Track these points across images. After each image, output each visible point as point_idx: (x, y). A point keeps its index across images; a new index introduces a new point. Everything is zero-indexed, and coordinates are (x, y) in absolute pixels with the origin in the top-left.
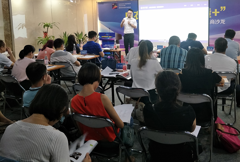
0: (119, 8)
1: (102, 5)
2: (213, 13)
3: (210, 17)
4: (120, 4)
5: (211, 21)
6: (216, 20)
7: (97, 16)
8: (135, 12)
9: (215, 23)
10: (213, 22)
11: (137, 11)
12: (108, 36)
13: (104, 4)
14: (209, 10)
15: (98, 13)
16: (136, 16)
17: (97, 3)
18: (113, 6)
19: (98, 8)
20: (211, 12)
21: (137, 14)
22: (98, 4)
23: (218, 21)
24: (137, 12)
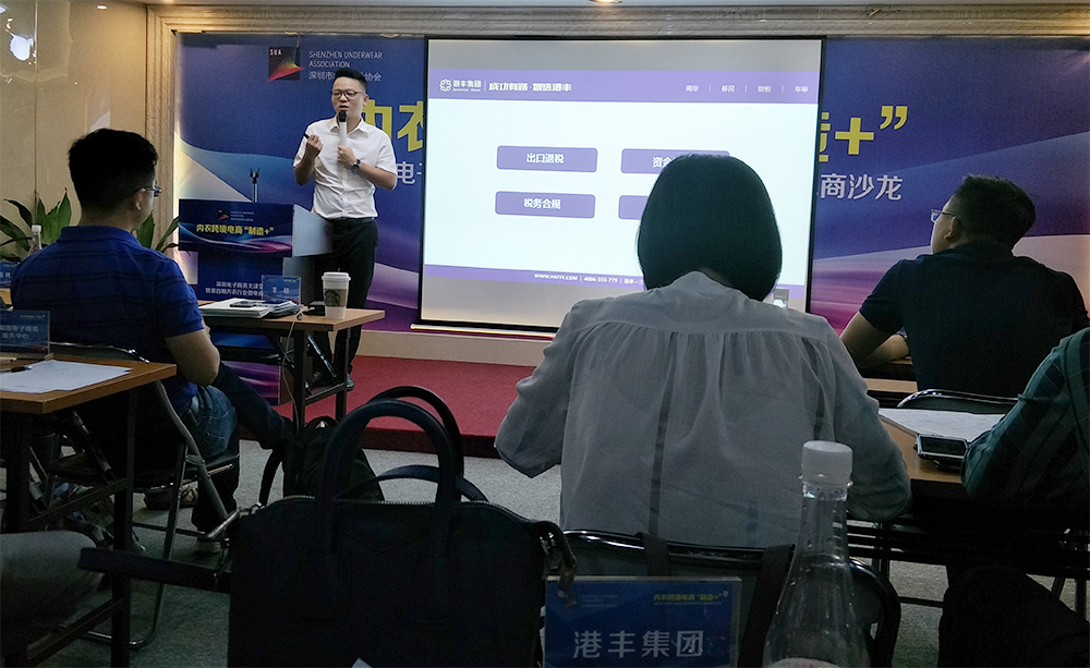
0: (313, 75)
1: (205, 52)
2: (839, 135)
3: (824, 158)
4: (317, 54)
5: (824, 182)
6: (852, 176)
7: (172, 113)
8: (403, 109)
9: (847, 193)
10: (835, 185)
11: (420, 104)
12: (243, 224)
13: (219, 47)
14: (820, 121)
15: (178, 100)
16: (410, 130)
17: (179, 36)
18: (275, 63)
19: (179, 69)
20: (831, 135)
21: (417, 118)
22: (179, 46)
23: (866, 182)
24: (417, 109)
